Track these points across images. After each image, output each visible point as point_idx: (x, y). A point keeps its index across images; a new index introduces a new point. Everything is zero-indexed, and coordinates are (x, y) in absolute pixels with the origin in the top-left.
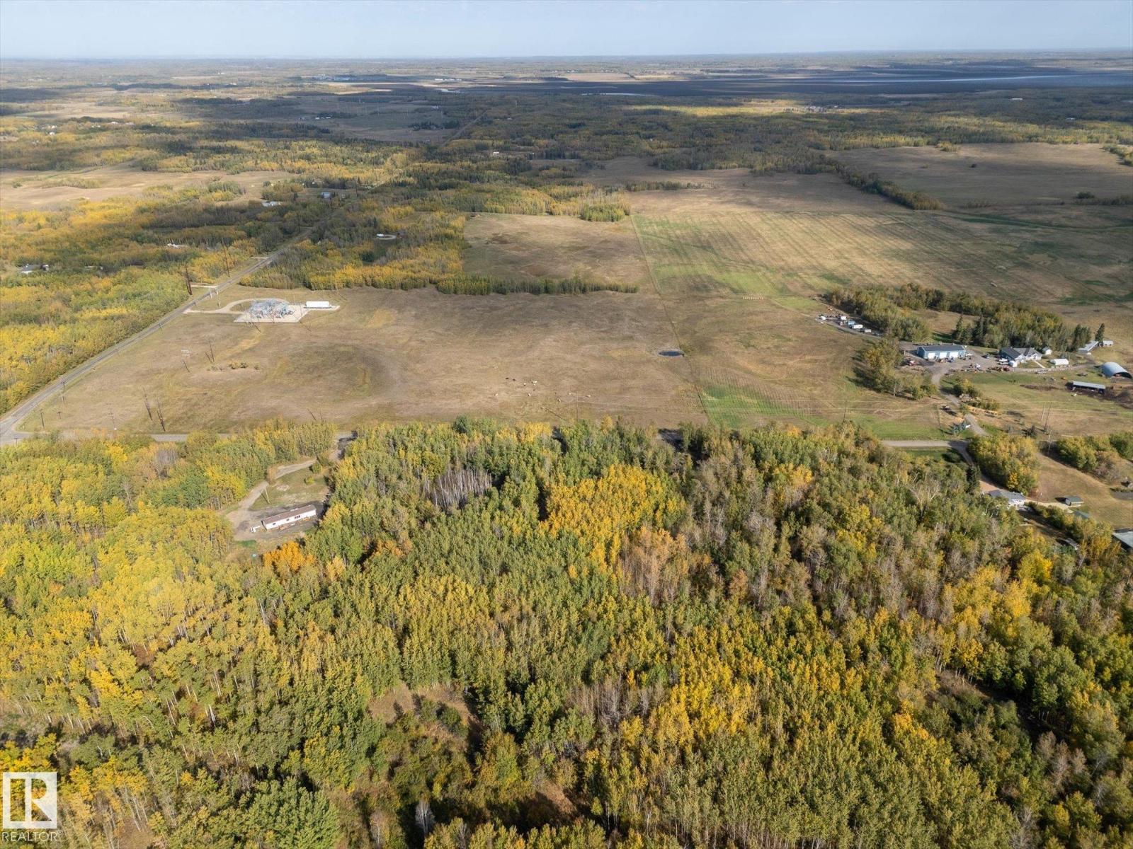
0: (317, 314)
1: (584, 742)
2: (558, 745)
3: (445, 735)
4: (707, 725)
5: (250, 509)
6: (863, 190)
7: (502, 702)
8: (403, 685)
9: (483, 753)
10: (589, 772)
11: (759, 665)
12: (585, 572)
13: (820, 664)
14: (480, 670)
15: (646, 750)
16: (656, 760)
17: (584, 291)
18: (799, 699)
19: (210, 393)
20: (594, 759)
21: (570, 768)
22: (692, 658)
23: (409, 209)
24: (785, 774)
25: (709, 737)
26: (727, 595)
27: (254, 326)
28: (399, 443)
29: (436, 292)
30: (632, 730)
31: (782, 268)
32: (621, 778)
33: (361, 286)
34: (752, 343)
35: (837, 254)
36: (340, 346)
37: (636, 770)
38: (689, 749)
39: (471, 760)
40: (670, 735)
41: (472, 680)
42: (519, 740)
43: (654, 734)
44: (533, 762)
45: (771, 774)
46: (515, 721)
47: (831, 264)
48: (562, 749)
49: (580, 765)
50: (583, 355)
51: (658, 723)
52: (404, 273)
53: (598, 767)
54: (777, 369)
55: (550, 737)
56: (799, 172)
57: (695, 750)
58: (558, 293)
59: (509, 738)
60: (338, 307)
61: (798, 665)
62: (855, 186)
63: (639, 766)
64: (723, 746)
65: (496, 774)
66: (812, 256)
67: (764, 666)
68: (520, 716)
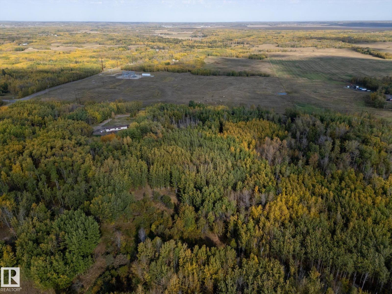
0: (146, 77)
1: (230, 212)
2: (216, 213)
3: (163, 208)
4: (297, 212)
5: (102, 126)
6: (363, 53)
7: (191, 193)
8: (149, 187)
9: (178, 214)
10: (231, 227)
11: (325, 191)
12: (238, 150)
13: (359, 193)
14: (183, 179)
15: (263, 219)
16: (268, 224)
17: (247, 76)
18: (349, 206)
19: (100, 95)
20: (234, 221)
21: (221, 224)
22: (289, 184)
23: (185, 54)
24: (344, 237)
25: (298, 217)
26: (307, 163)
27: (122, 79)
28: (165, 108)
29: (190, 74)
30: (257, 211)
31: (329, 73)
32: (248, 230)
33: (163, 71)
34: (317, 91)
35: (353, 70)
36: (151, 85)
37: (257, 227)
38: (287, 222)
39: (173, 217)
40: (276, 216)
41: (179, 184)
42: (197, 210)
43: (268, 214)
44: (202, 220)
45: (335, 236)
46: (196, 202)
47: (350, 72)
48: (218, 216)
49: (226, 223)
50: (245, 92)
51: (270, 209)
52: (179, 67)
53: (236, 225)
54: (329, 99)
55: (213, 209)
56: (336, 48)
57: (290, 222)
58: (237, 76)
59: (191, 208)
60: (153, 76)
61: (347, 193)
62: (360, 52)
63: (258, 225)
64: (307, 221)
65: (183, 224)
66: (342, 70)
67: (328, 191)
68: (199, 200)
